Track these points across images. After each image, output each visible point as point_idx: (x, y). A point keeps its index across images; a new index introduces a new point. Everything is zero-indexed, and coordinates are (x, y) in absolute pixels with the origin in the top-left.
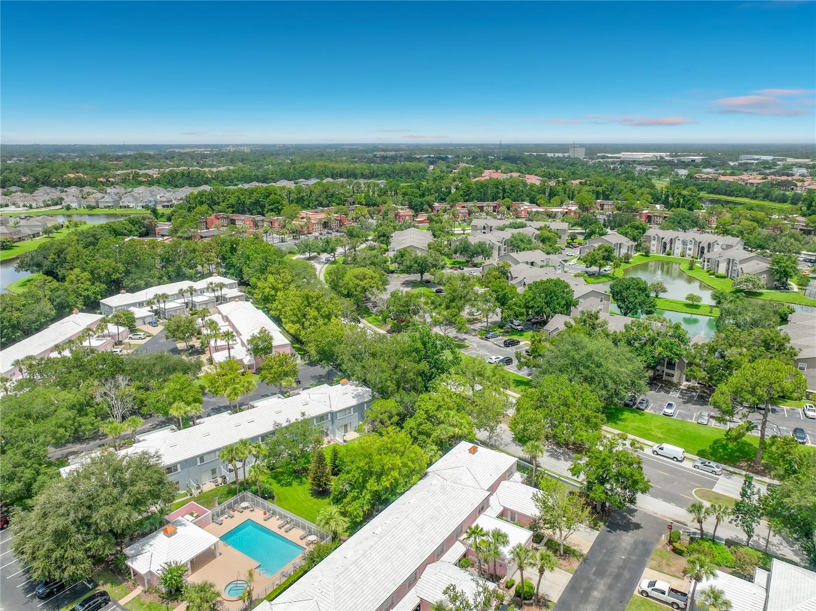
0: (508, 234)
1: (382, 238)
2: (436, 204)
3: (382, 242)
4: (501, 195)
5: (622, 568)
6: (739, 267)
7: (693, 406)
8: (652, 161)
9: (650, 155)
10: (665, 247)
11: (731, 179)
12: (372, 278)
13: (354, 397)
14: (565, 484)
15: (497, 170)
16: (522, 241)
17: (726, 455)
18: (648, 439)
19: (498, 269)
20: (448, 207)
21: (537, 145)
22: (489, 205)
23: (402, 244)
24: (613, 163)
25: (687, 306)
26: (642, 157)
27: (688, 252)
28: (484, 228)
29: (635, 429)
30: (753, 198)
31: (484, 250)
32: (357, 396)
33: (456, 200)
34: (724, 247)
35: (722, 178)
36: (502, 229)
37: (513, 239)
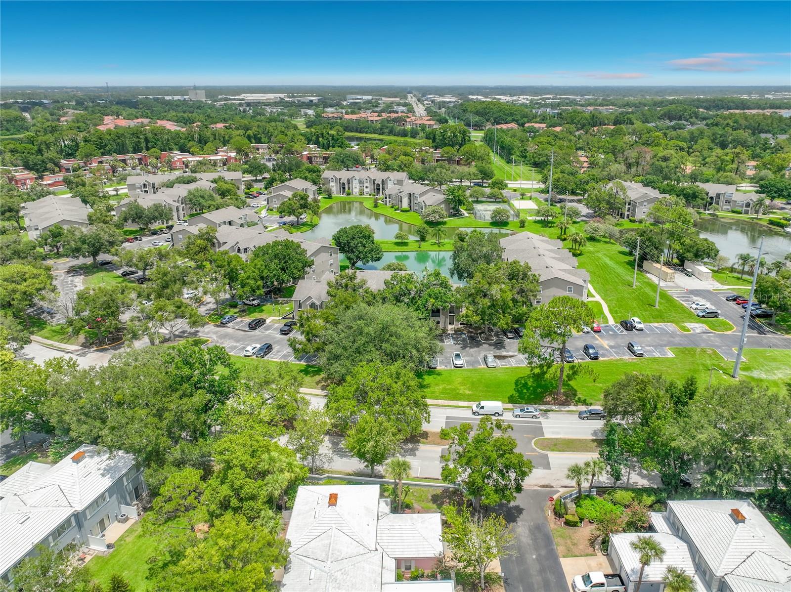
0: (182, 191)
1: (8, 214)
2: (63, 162)
3: (9, 219)
4: (143, 145)
5: (542, 571)
6: (420, 200)
7: (472, 350)
8: (275, 102)
9: (271, 96)
10: (344, 187)
11: (354, 117)
12: (35, 276)
13: (103, 475)
14: (423, 488)
15: (118, 116)
16: (202, 197)
17: (531, 394)
18: (460, 400)
19: (201, 237)
20: (82, 164)
21: (147, 88)
22: (132, 158)
23: (46, 219)
24: (240, 105)
25: (397, 244)
26: (265, 98)
27: (366, 190)
28: (145, 186)
29: (442, 393)
30: (380, 134)
31: (161, 213)
32: (107, 471)
33: (91, 155)
34: (396, 182)
35: (347, 117)
36: (170, 185)
37: (191, 196)
